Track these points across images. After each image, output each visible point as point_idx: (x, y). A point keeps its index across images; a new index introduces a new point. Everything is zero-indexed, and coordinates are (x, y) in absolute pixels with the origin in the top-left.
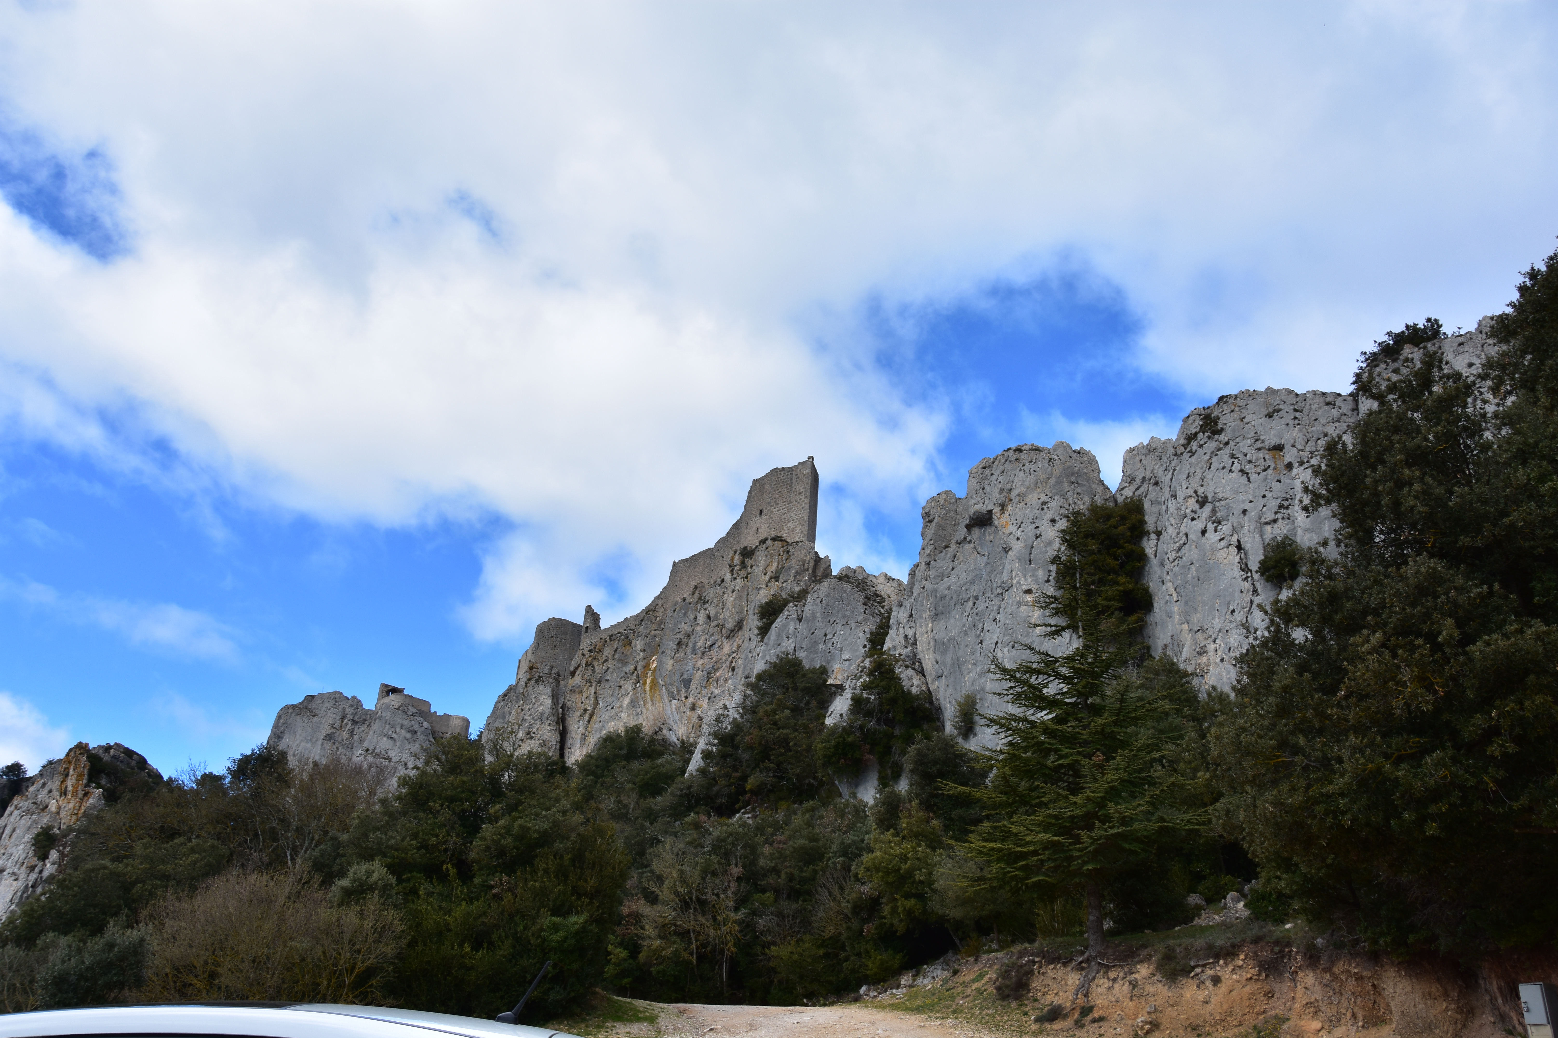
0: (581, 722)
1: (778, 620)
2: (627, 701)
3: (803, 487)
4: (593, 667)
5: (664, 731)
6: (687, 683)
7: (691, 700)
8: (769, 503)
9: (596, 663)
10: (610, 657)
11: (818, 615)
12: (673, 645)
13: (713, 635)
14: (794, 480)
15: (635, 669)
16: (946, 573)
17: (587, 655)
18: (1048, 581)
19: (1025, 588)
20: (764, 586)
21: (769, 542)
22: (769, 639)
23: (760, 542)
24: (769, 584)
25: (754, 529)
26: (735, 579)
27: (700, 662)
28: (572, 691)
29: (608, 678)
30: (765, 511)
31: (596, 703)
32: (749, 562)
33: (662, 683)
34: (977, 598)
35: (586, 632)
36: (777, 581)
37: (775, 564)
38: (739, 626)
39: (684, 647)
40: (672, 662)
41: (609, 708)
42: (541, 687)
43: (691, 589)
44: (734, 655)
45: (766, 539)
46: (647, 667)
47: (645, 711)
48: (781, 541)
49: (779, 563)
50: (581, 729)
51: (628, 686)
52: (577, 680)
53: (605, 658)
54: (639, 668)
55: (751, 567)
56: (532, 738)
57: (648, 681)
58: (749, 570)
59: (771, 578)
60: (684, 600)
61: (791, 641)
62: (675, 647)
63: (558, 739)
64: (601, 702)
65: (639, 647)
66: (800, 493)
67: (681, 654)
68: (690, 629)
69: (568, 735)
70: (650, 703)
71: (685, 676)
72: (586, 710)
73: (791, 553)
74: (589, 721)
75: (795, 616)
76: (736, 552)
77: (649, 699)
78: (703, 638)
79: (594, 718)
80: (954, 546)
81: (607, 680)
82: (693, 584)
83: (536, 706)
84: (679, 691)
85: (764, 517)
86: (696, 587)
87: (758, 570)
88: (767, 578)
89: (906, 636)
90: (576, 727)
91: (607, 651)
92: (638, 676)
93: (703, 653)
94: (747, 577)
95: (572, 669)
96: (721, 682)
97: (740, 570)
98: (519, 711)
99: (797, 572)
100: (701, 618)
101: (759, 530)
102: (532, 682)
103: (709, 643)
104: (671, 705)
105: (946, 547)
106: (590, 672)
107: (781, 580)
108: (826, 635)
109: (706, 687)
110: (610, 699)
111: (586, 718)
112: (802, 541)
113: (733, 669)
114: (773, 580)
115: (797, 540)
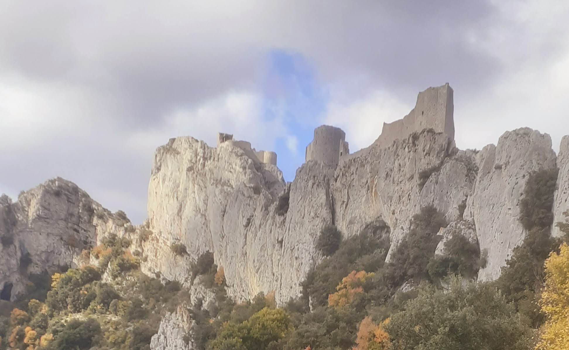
0: (342, 208)
1: (427, 183)
2: (364, 199)
3: (442, 101)
4: (346, 176)
5: (382, 217)
6: (391, 198)
7: (392, 208)
8: (427, 108)
9: (347, 174)
10: (354, 172)
11: (445, 181)
12: (384, 175)
13: (401, 176)
14: (439, 96)
15: (367, 182)
16: (486, 188)
17: (343, 169)
18: (517, 205)
19: (508, 207)
20: (423, 157)
21: (425, 133)
22: (423, 191)
23: (422, 131)
24: (426, 157)
25: (419, 122)
26: (410, 151)
27: (397, 188)
28: (336, 190)
29: (354, 184)
30: (425, 112)
31: (349, 198)
32: (417, 143)
33: (380, 194)
34: (494, 204)
35: (341, 155)
36: (429, 156)
37: (428, 146)
38: (412, 177)
39: (389, 177)
40: (384, 184)
41: (355, 202)
42: (320, 189)
43: (393, 142)
44: (410, 192)
46: (373, 182)
47: (372, 206)
48: (432, 132)
49: (430, 145)
50: (342, 211)
51: (364, 191)
52: (338, 184)
53: (352, 173)
54: (369, 182)
55: (418, 146)
56: (318, 217)
57: (374, 190)
58: (416, 147)
59: (427, 153)
60: (389, 148)
61: (432, 194)
62: (385, 176)
63: (331, 217)
64: (351, 197)
65: (368, 170)
67: (387, 181)
68: (392, 168)
69: (336, 214)
70: (375, 202)
71: (390, 195)
72: (344, 202)
73: (436, 140)
74: (346, 208)
75: (434, 181)
76: (411, 134)
77: (374, 200)
78: (397, 176)
79: (348, 206)
80: (491, 173)
81: (353, 186)
82: (394, 139)
83: (318, 199)
84: (388, 201)
85: (424, 115)
86: (395, 142)
87: (420, 148)
88: (425, 153)
89: (471, 212)
90: (339, 210)
91: (353, 169)
92: (368, 186)
93: (398, 184)
94: (415, 151)
95: (335, 177)
96: (405, 205)
97: (412, 147)
98: (310, 200)
99: (438, 152)
100: (396, 164)
101: (422, 123)
102: (315, 186)
103: (400, 180)
104: (384, 207)
105: (489, 173)
106: (345, 180)
107: (431, 155)
108: (447, 193)
109: (399, 204)
110: (356, 197)
111: (344, 206)
112: (442, 133)
113: (410, 200)
114: (427, 155)
115: (439, 131)
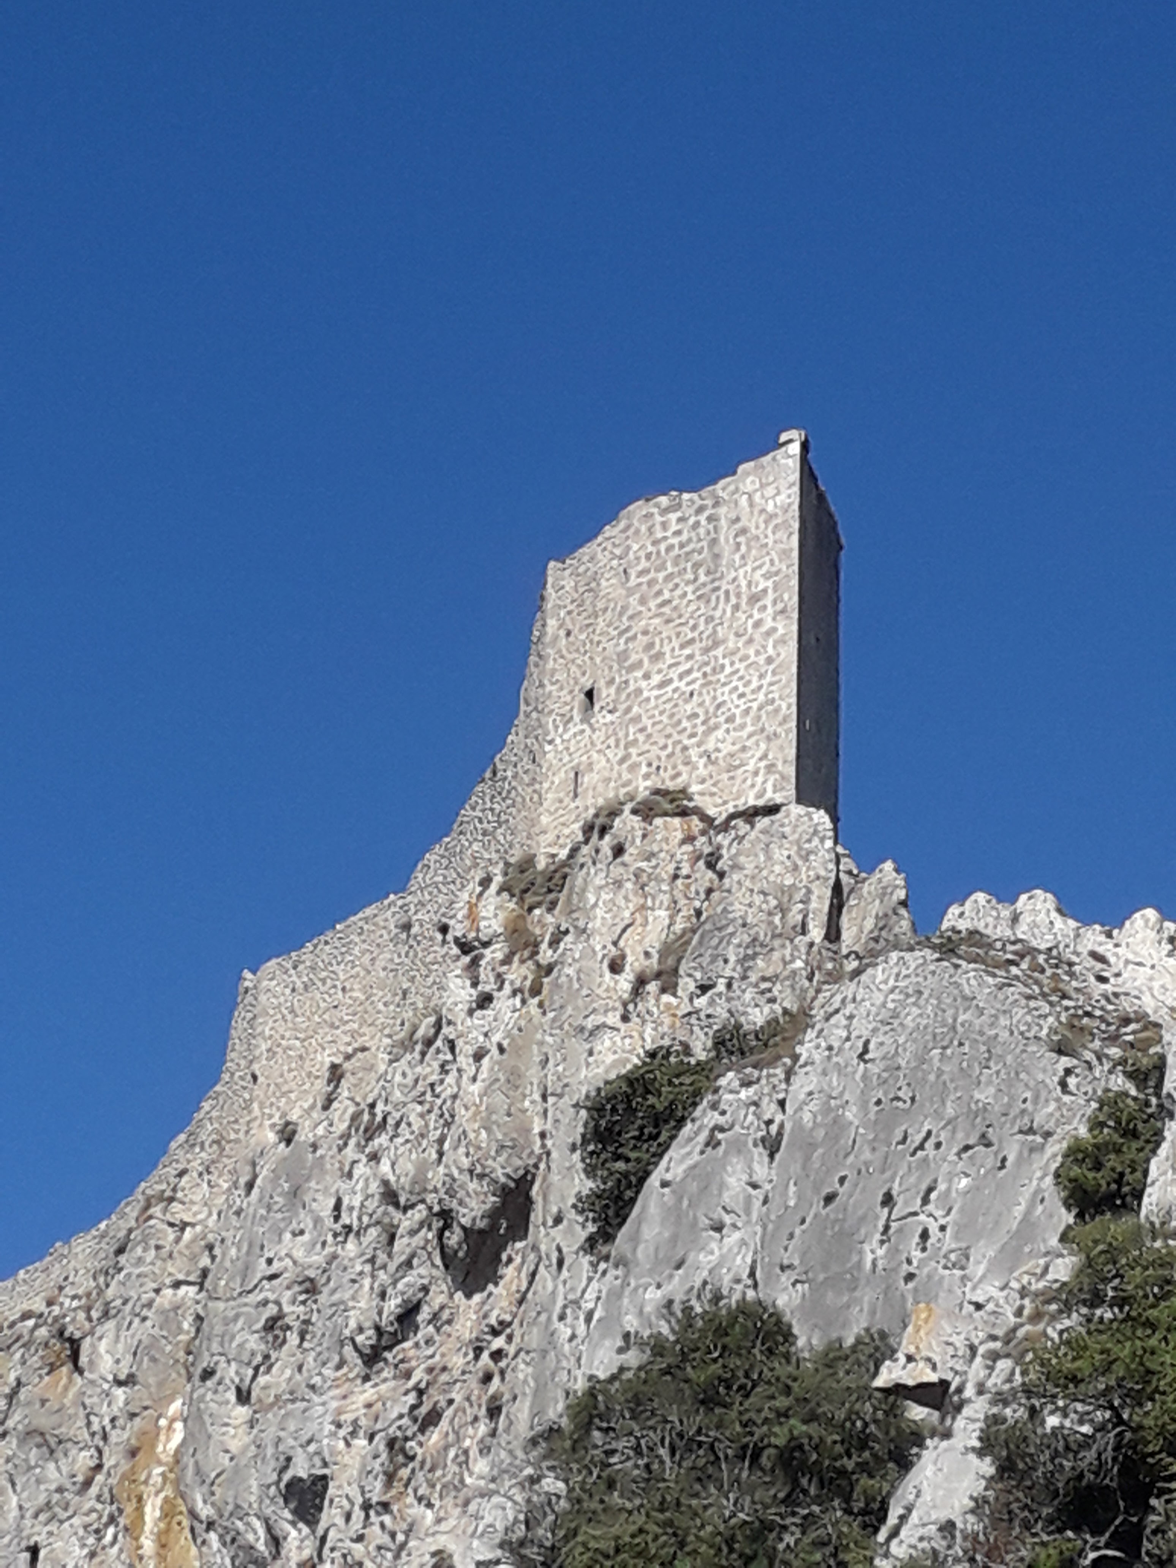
1: (673, 1153)
8: (623, 656)
11: (851, 1114)
12: (246, 1336)
13: (407, 1267)
14: (725, 546)
20: (613, 1019)
21: (625, 824)
22: (635, 1239)
23: (588, 829)
24: (637, 1005)
25: (562, 778)
26: (486, 999)
27: (361, 1396)
30: (605, 694)
32: (543, 922)
33: (206, 1511)
36: (669, 988)
37: (658, 917)
38: (514, 1208)
39: (293, 1339)
40: (243, 1410)
43: (320, 1085)
44: (498, 1343)
45: (614, 813)
46: (142, 1447)
48: (684, 813)
49: (674, 908)
51: (68, 1541)
54: (110, 1461)
55: (556, 940)
57: (152, 1511)
58: (546, 955)
59: (641, 982)
60: (287, 1134)
61: (732, 1238)
62: (256, 1343)
65: (107, 1368)
66: (754, 599)
67: (281, 1373)
68: (318, 1258)
71: (301, 1469)
73: (725, 865)
75: (745, 1128)
76: (486, 882)
78: (370, 1286)
82: (326, 1059)
84: (275, 1541)
85: (601, 718)
86: (336, 1074)
87: (582, 950)
88: (625, 983)
92: (107, 1496)
93: (372, 1354)
94: (536, 990)
97: (507, 960)
101: (586, 780)
103: (393, 1306)
107: (687, 985)
108: (888, 1200)
112: (772, 810)
113: (494, 1412)
114: (652, 987)
115: (752, 800)
